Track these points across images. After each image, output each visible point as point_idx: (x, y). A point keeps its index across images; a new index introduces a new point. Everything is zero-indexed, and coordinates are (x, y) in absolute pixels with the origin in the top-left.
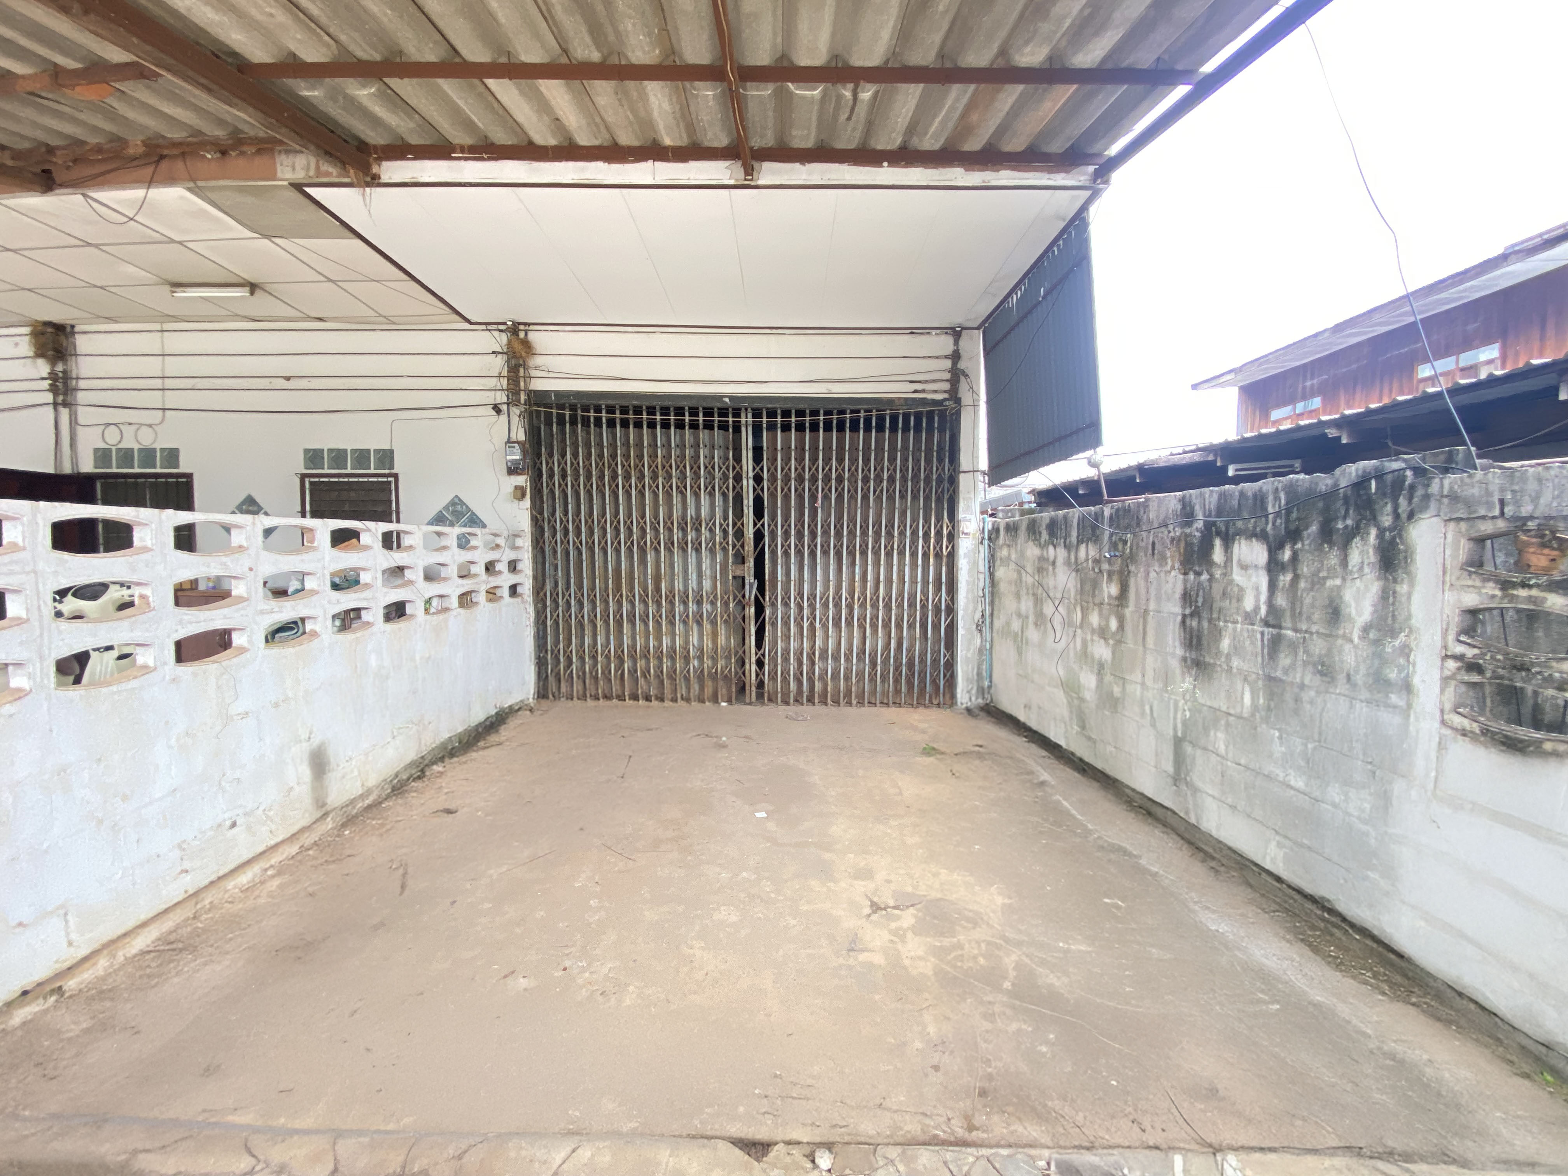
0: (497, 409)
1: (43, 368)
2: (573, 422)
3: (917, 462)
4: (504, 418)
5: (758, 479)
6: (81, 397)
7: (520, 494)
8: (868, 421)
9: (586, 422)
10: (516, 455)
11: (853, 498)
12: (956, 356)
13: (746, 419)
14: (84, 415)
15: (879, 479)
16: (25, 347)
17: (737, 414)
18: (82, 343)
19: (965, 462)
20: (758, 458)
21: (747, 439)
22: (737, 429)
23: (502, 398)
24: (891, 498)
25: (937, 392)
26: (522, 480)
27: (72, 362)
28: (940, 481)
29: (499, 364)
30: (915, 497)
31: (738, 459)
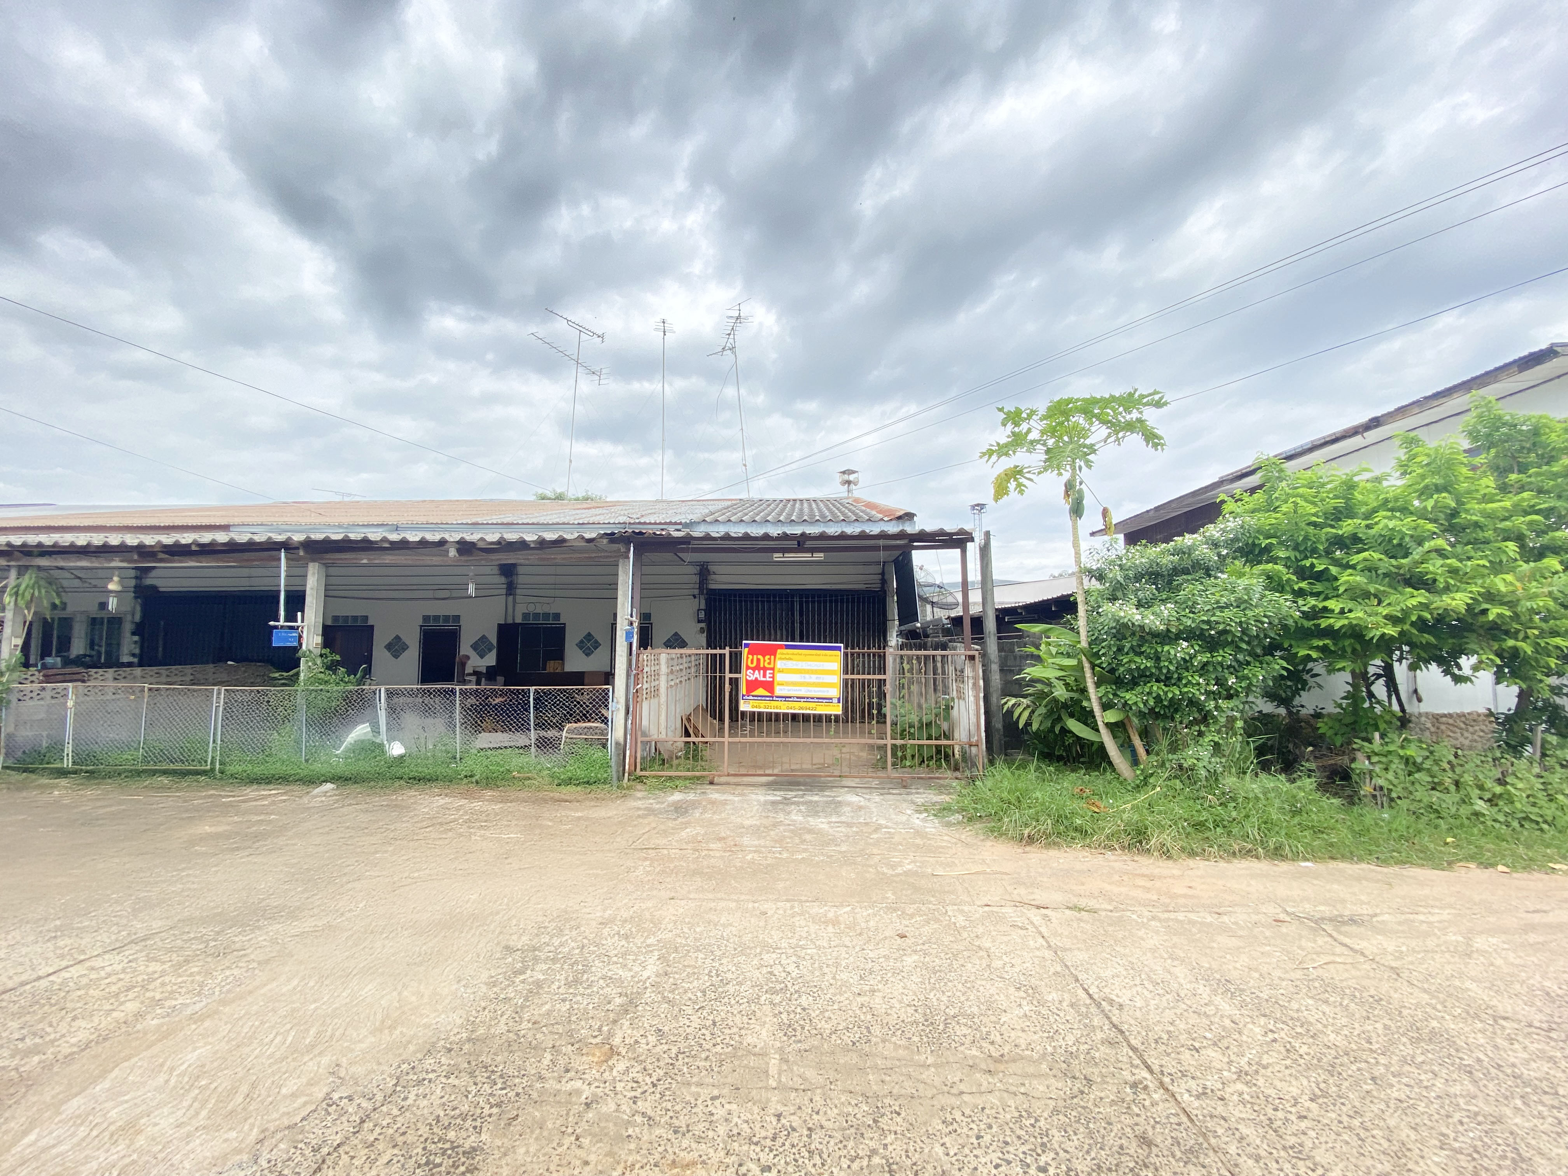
0: (695, 597)
1: (503, 580)
2: (725, 601)
3: (869, 617)
4: (697, 600)
5: (801, 623)
6: (518, 591)
7: (702, 630)
8: (848, 599)
9: (730, 601)
10: (702, 615)
11: (842, 631)
12: (883, 574)
13: (797, 599)
14: (519, 598)
15: (853, 623)
16: (496, 570)
17: (793, 597)
18: (521, 570)
19: (889, 617)
20: (801, 615)
21: (797, 607)
22: (793, 602)
23: (696, 592)
24: (858, 631)
25: (877, 587)
26: (703, 625)
27: (515, 577)
28: (879, 624)
29: (696, 579)
30: (869, 630)
31: (793, 615)
